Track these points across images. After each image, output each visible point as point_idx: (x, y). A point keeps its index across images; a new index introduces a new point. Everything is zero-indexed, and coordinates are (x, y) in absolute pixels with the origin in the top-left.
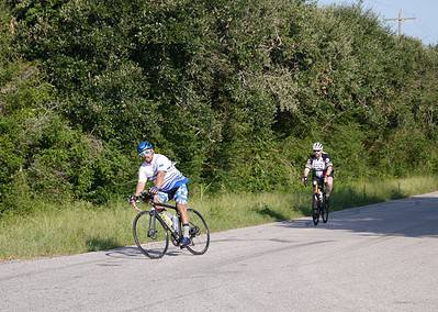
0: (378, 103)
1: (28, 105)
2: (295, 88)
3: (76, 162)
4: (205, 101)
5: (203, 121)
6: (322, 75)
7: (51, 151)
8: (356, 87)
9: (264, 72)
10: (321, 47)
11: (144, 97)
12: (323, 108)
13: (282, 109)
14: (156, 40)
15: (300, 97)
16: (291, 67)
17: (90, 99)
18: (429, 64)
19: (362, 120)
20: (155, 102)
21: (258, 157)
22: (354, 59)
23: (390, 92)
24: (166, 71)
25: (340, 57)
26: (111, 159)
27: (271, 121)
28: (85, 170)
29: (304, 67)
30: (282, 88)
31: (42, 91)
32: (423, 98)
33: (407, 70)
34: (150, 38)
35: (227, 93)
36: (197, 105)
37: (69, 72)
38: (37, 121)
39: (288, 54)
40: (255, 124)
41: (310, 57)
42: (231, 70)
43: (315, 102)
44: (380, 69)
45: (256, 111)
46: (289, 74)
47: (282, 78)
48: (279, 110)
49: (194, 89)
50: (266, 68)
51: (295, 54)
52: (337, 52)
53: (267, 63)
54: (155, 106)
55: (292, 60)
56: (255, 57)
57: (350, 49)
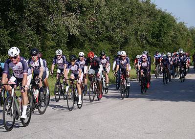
0: (118, 30)
2: (78, 23)
4: (32, 30)
5: (32, 40)
6: (92, 16)
8: (107, 23)
9: (62, 15)
10: (90, 2)
11: (1, 28)
12: (91, 33)
13: (71, 34)
15: (80, 27)
16: (76, 12)
18: (143, 11)
19: (110, 39)
20: (7, 30)
22: (106, 8)
23: (124, 25)
24: (12, 14)
25: (99, 7)
27: (65, 40)
29: (83, 13)
30: (72, 23)
32: (140, 28)
33: (132, 13)
35: (43, 26)
36: (28, 32)
39: (74, 6)
40: (58, 42)
41: (85, 7)
43: (87, 30)
44: (119, 13)
45: (58, 35)
46: (74, 16)
47: (71, 18)
48: (69, 34)
49: (27, 24)
50: (63, 13)
51: (78, 6)
52: (98, 4)
53: (64, 10)
54: (7, 33)
55: (76, 9)
56: (58, 7)
57: (104, 3)
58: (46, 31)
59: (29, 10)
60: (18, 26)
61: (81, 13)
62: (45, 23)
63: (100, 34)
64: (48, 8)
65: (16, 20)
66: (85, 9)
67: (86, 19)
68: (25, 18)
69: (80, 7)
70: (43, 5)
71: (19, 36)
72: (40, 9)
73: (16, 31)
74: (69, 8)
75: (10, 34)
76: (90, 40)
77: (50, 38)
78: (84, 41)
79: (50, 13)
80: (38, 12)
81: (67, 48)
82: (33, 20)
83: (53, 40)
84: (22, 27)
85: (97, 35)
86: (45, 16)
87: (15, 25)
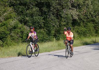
0: (98, 17)
1: (10, 18)
2: (77, 13)
3: (22, 32)
4: (55, 17)
5: (54, 22)
6: (84, 10)
7: (16, 30)
8: (92, 13)
10: (84, 3)
11: (39, 16)
12: (84, 18)
13: (74, 19)
14: (42, 1)
15: (78, 15)
16: (76, 8)
17: (25, 16)
19: (93, 21)
20: (42, 17)
22: (92, 6)
24: (45, 9)
27: (71, 22)
28: (25, 35)
29: (80, 8)
30: (74, 13)
31: (14, 14)
35: (60, 15)
36: (53, 18)
37: (20, 10)
38: (13, 22)
40: (67, 22)
43: (82, 17)
44: (98, 8)
45: (68, 19)
46: (76, 10)
47: (74, 11)
49: (52, 14)
50: (70, 8)
51: (77, 5)
52: (87, 4)
53: (70, 7)
54: (42, 18)
55: (76, 6)
56: (67, 5)
57: (91, 3)
58: (61, 17)
59: (53, 7)
60: (48, 15)
61: (79, 8)
62: (61, 13)
64: (62, 6)
65: (46, 12)
66: (81, 6)
67: (82, 11)
68: (51, 11)
69: (79, 5)
70: (60, 4)
71: (48, 20)
72: (58, 6)
73: (47, 17)
74: (73, 6)
75: (44, 19)
76: (83, 22)
77: (63, 21)
78: (80, 22)
79: (63, 8)
80: (57, 8)
81: (72, 26)
82: (55, 12)
83: (65, 22)
84: (49, 15)
85: (87, 19)
86: (61, 10)
87: (46, 14)
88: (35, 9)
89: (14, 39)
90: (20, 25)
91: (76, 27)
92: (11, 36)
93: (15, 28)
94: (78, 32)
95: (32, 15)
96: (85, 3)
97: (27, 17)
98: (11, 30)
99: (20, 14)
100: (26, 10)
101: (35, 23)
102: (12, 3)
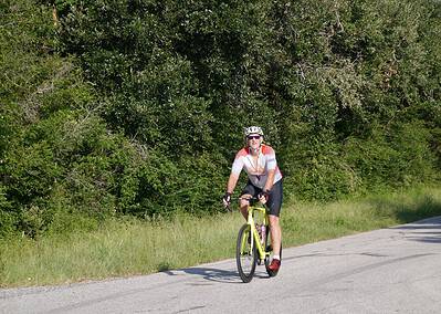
1: (67, 106)
2: (360, 81)
3: (119, 170)
4: (261, 98)
6: (388, 64)
7: (89, 158)
8: (422, 78)
9: (323, 63)
10: (385, 33)
11: (193, 94)
12: (387, 103)
13: (345, 105)
14: (205, 30)
15: (363, 91)
16: (354, 57)
17: (132, 99)
19: (426, 115)
20: (207, 99)
21: (314, 161)
22: (419, 47)
24: (217, 64)
25: (404, 45)
26: (158, 166)
27: (331, 120)
28: (129, 179)
29: (369, 58)
30: (345, 81)
31: (81, 91)
34: (198, 27)
35: (282, 90)
36: (252, 102)
37: (108, 68)
38: (77, 126)
39: (350, 42)
40: (317, 123)
41: (373, 45)
42: (289, 62)
43: (378, 97)
45: (317, 108)
46: (351, 65)
47: (343, 70)
48: (340, 106)
49: (248, 85)
50: (326, 59)
51: (357, 43)
52: (401, 38)
53: (328, 53)
54: (206, 104)
55: (354, 49)
56: (315, 46)
57: (415, 35)
58: (289, 98)
59: (254, 54)
61: (365, 59)
62: (286, 81)
63: (406, 105)
64: (293, 48)
65: (224, 76)
66: (374, 50)
68: (245, 72)
69: (363, 44)
70: (283, 41)
72: (279, 53)
74: (339, 47)
75: (212, 108)
76: (383, 118)
77: (298, 115)
79: (297, 60)
80: (272, 59)
81: (333, 138)
82: (261, 76)
83: (304, 119)
84: (237, 92)
85: (399, 108)
86: (287, 66)
87: (223, 88)
88: (175, 65)
89: (81, 199)
90: (108, 138)
91: (351, 141)
92: (72, 187)
93: (86, 149)
94: (359, 163)
95: (160, 93)
96: (391, 32)
97: (138, 99)
98: (68, 159)
99: (109, 89)
100: (136, 69)
101: (177, 126)
102: (73, 38)
